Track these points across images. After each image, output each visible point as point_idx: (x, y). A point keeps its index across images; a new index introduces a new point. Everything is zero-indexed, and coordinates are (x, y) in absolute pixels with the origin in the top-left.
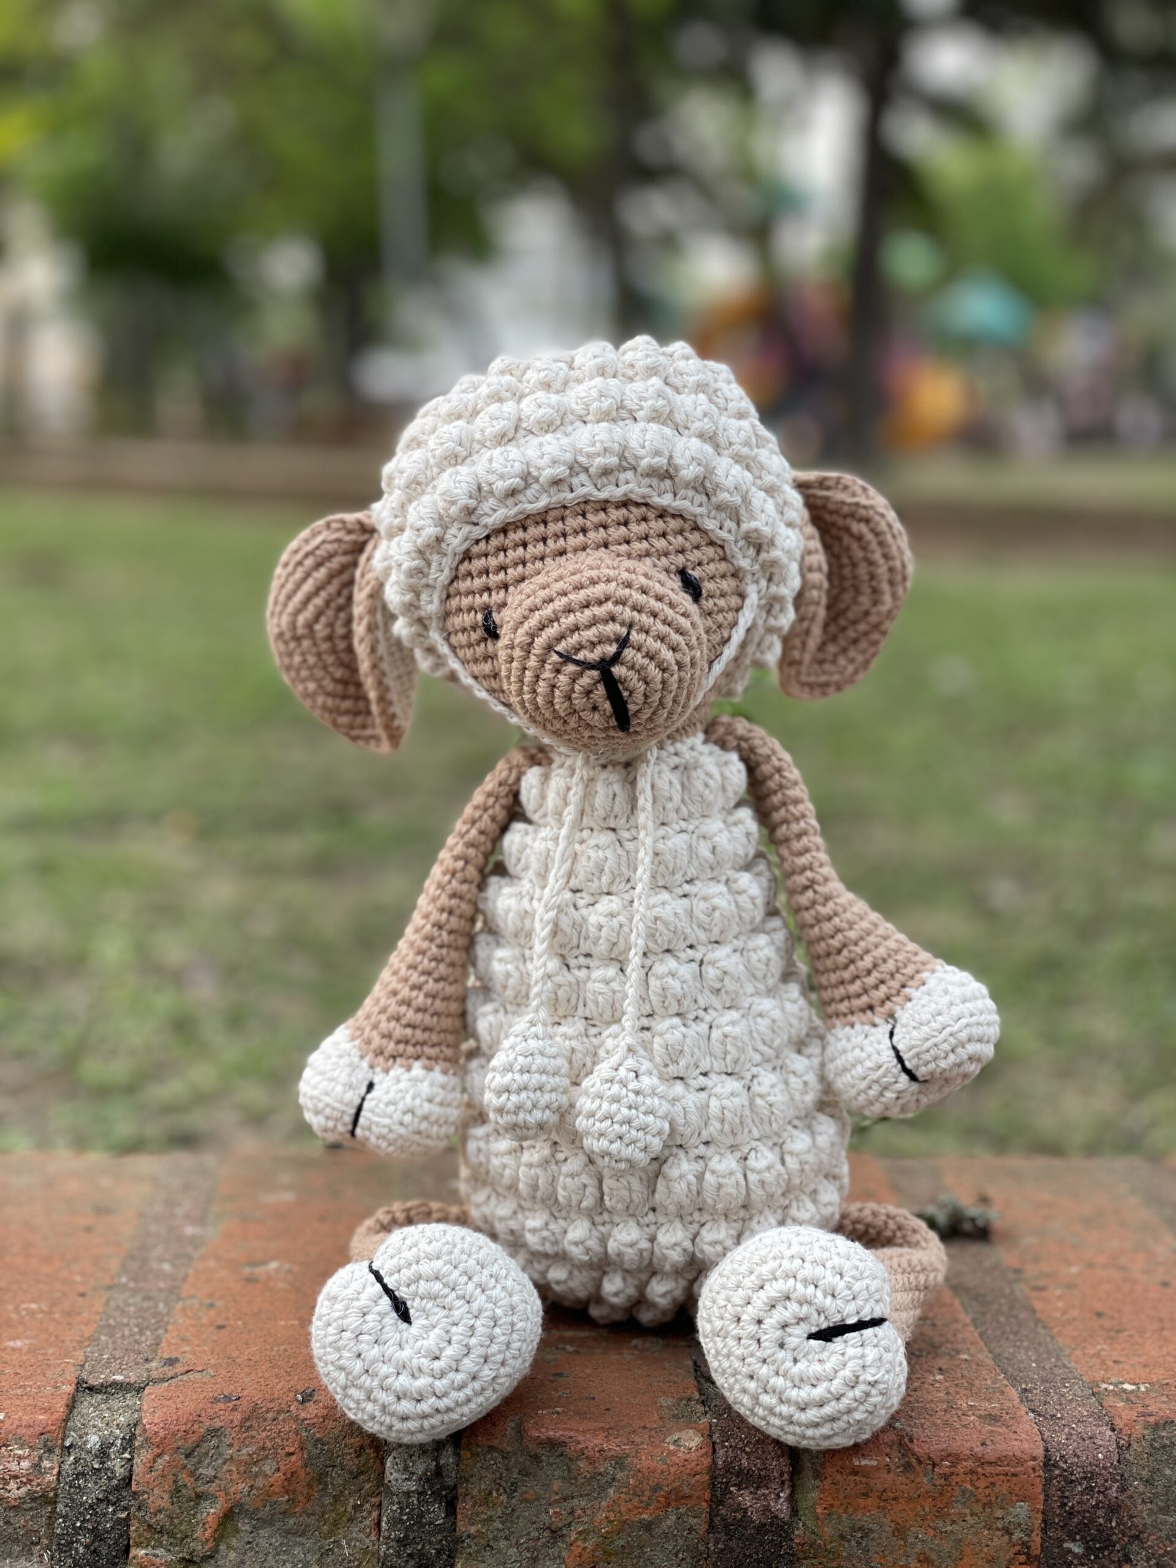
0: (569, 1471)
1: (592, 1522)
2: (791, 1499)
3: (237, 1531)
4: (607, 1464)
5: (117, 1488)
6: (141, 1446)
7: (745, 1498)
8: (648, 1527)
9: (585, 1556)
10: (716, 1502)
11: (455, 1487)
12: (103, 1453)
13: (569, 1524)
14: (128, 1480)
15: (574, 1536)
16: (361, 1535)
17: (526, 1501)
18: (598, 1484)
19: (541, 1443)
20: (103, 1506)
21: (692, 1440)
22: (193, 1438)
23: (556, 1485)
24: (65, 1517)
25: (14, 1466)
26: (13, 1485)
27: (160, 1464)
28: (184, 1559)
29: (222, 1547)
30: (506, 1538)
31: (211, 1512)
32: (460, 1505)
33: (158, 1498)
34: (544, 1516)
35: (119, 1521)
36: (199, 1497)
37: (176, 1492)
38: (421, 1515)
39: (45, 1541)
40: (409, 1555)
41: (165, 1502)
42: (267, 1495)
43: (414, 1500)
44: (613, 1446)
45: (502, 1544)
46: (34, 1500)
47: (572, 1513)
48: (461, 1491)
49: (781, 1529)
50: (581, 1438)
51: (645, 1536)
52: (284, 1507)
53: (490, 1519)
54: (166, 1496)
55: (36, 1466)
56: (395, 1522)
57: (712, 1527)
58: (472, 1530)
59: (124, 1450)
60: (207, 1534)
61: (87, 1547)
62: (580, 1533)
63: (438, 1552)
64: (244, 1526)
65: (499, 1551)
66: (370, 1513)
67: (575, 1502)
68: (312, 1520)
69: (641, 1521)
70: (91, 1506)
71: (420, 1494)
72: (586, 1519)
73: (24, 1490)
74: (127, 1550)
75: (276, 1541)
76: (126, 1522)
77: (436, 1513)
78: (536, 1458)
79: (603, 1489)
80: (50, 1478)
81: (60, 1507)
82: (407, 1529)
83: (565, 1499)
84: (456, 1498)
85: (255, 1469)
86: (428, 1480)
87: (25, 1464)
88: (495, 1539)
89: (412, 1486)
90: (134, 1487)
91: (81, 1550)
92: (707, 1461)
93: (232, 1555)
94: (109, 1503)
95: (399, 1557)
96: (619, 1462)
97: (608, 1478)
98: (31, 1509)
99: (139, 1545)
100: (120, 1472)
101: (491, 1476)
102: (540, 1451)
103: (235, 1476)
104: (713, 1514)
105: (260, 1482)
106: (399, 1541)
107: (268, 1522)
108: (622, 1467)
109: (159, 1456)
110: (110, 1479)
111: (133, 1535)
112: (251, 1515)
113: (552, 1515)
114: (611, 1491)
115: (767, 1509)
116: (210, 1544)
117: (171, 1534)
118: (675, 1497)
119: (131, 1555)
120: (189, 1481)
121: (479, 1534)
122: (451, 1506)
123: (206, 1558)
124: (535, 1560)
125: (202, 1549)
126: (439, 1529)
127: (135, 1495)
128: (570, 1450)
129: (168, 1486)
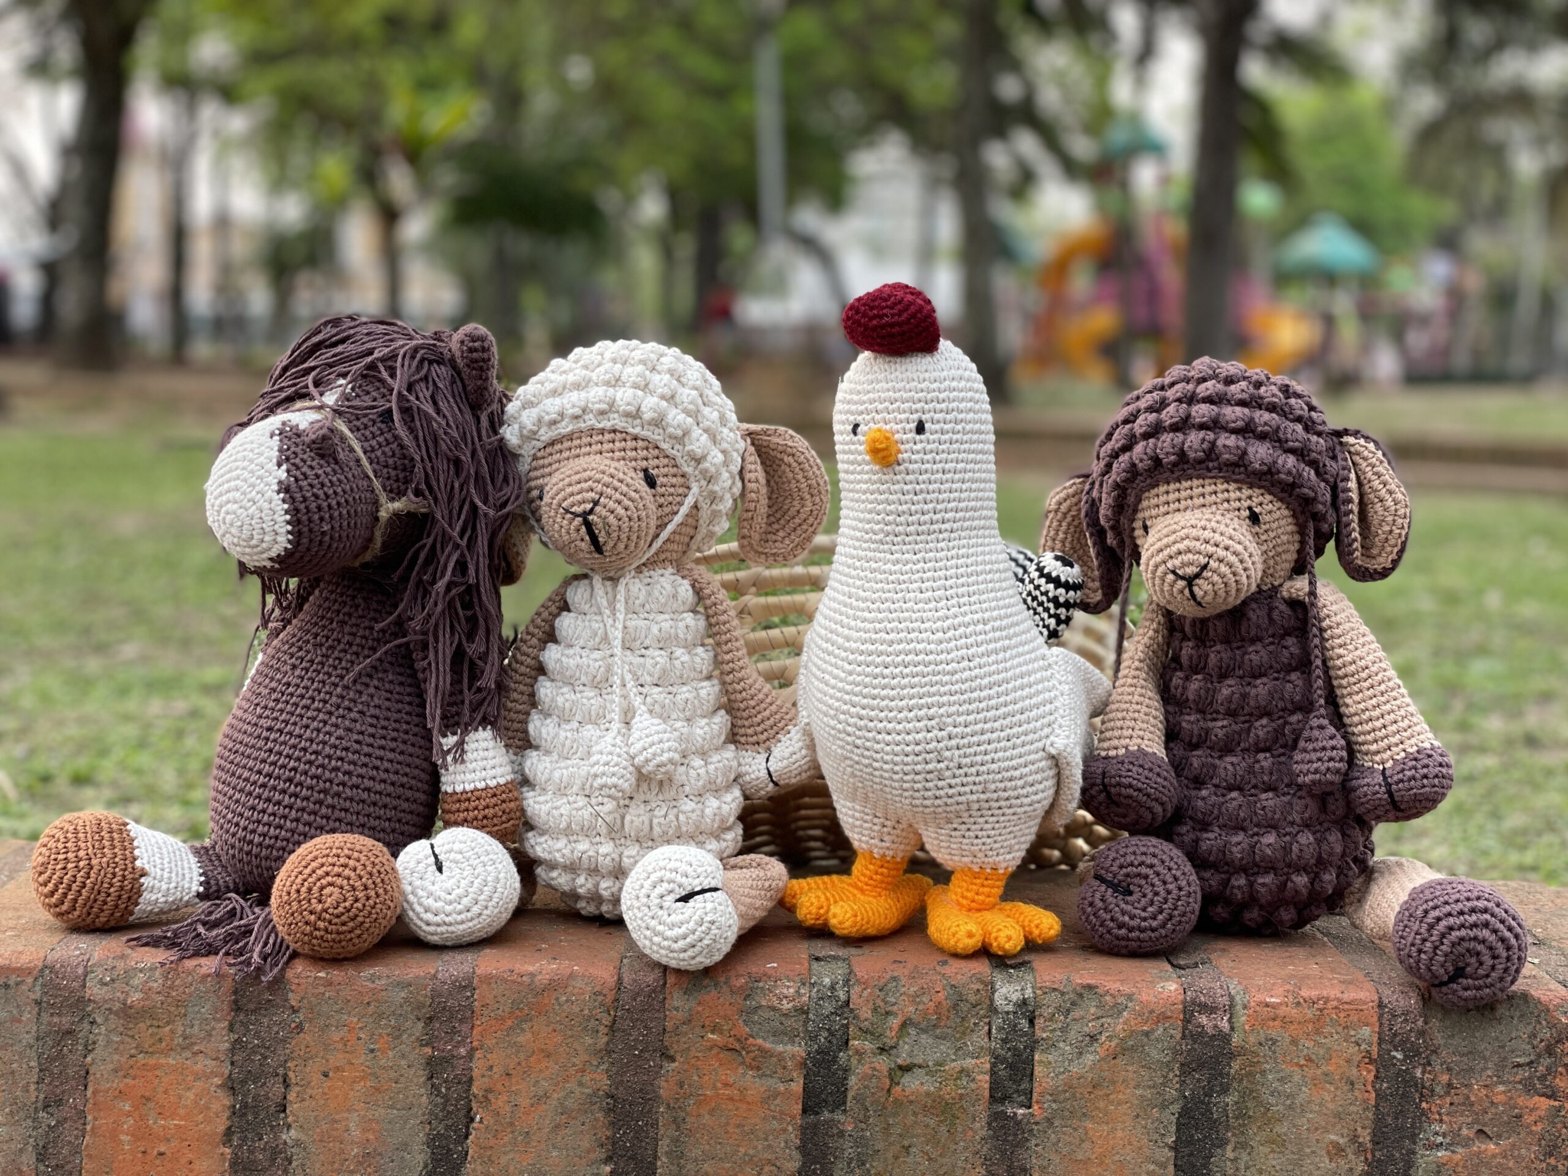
0: (1100, 1002)
1: (1114, 1031)
2: (1230, 1021)
3: (909, 1034)
4: (1122, 999)
5: (842, 1007)
6: (854, 984)
7: (1203, 1019)
8: (1147, 1034)
9: (1111, 1050)
10: (1187, 1021)
11: (1034, 1011)
12: (832, 988)
13: (1101, 1033)
14: (848, 1003)
15: (1104, 1039)
16: (979, 1039)
17: (1075, 1020)
18: (1117, 1010)
19: (1083, 987)
20: (833, 1016)
21: (1172, 986)
22: (883, 981)
23: (1093, 1010)
24: (813, 1021)
25: (785, 991)
26: (785, 1002)
27: (865, 993)
28: (880, 1047)
29: (901, 1042)
30: (1064, 1041)
31: (895, 1022)
32: (1036, 1021)
33: (865, 1013)
34: (1085, 1029)
35: (843, 1025)
36: (887, 1013)
37: (875, 1010)
38: (1015, 1026)
39: (802, 1035)
40: (1008, 1049)
41: (869, 1015)
42: (925, 1014)
43: (1011, 1016)
44: (1126, 989)
45: (1061, 1045)
46: (796, 1010)
47: (1102, 1026)
48: (1037, 1013)
49: (1225, 1038)
50: (1105, 986)
51: (1145, 1040)
52: (934, 1022)
53: (1054, 1030)
54: (870, 1012)
55: (797, 992)
56: (1000, 1029)
57: (1184, 1037)
58: (1044, 1036)
59: (844, 986)
60: (893, 1035)
61: (826, 1039)
62: (1107, 1037)
63: (1025, 1048)
64: (912, 1031)
65: (1060, 1048)
66: (983, 1026)
67: (1104, 1020)
68: (949, 1031)
69: (1142, 1031)
70: (827, 1016)
71: (1015, 1013)
72: (1110, 1030)
73: (791, 1005)
74: (847, 1043)
75: (930, 1041)
76: (847, 1026)
77: (1024, 1024)
78: (1081, 995)
79: (1120, 1013)
80: (805, 999)
81: (811, 1016)
82: (1008, 1033)
83: (1098, 1018)
84: (1035, 1017)
85: (918, 1000)
86: (1019, 1006)
87: (792, 990)
88: (1057, 1041)
89: (1010, 1008)
90: (852, 1007)
91: (822, 1040)
92: (1181, 997)
93: (907, 1047)
94: (837, 1014)
95: (1002, 1049)
96: (1130, 997)
97: (1123, 1006)
98: (794, 1016)
99: (854, 1039)
100: (842, 996)
101: (1054, 1005)
102: (1083, 991)
103: (907, 1003)
104: (1185, 1028)
105: (921, 1007)
106: (1002, 1040)
107: (924, 1031)
108: (1131, 1000)
109: (865, 990)
110: (837, 1001)
111: (851, 1033)
112: (916, 1025)
113: (1091, 1027)
114: (1125, 1014)
115: (1216, 1026)
116: (895, 1041)
117: (872, 1034)
118: (1163, 1017)
119: (850, 1045)
120: (882, 1004)
121: (1048, 1038)
122: (1032, 1022)
123: (892, 1048)
124: (1081, 1053)
125: (890, 1043)
126: (1026, 1034)
127: (852, 1011)
128: (1100, 991)
129: (871, 1006)
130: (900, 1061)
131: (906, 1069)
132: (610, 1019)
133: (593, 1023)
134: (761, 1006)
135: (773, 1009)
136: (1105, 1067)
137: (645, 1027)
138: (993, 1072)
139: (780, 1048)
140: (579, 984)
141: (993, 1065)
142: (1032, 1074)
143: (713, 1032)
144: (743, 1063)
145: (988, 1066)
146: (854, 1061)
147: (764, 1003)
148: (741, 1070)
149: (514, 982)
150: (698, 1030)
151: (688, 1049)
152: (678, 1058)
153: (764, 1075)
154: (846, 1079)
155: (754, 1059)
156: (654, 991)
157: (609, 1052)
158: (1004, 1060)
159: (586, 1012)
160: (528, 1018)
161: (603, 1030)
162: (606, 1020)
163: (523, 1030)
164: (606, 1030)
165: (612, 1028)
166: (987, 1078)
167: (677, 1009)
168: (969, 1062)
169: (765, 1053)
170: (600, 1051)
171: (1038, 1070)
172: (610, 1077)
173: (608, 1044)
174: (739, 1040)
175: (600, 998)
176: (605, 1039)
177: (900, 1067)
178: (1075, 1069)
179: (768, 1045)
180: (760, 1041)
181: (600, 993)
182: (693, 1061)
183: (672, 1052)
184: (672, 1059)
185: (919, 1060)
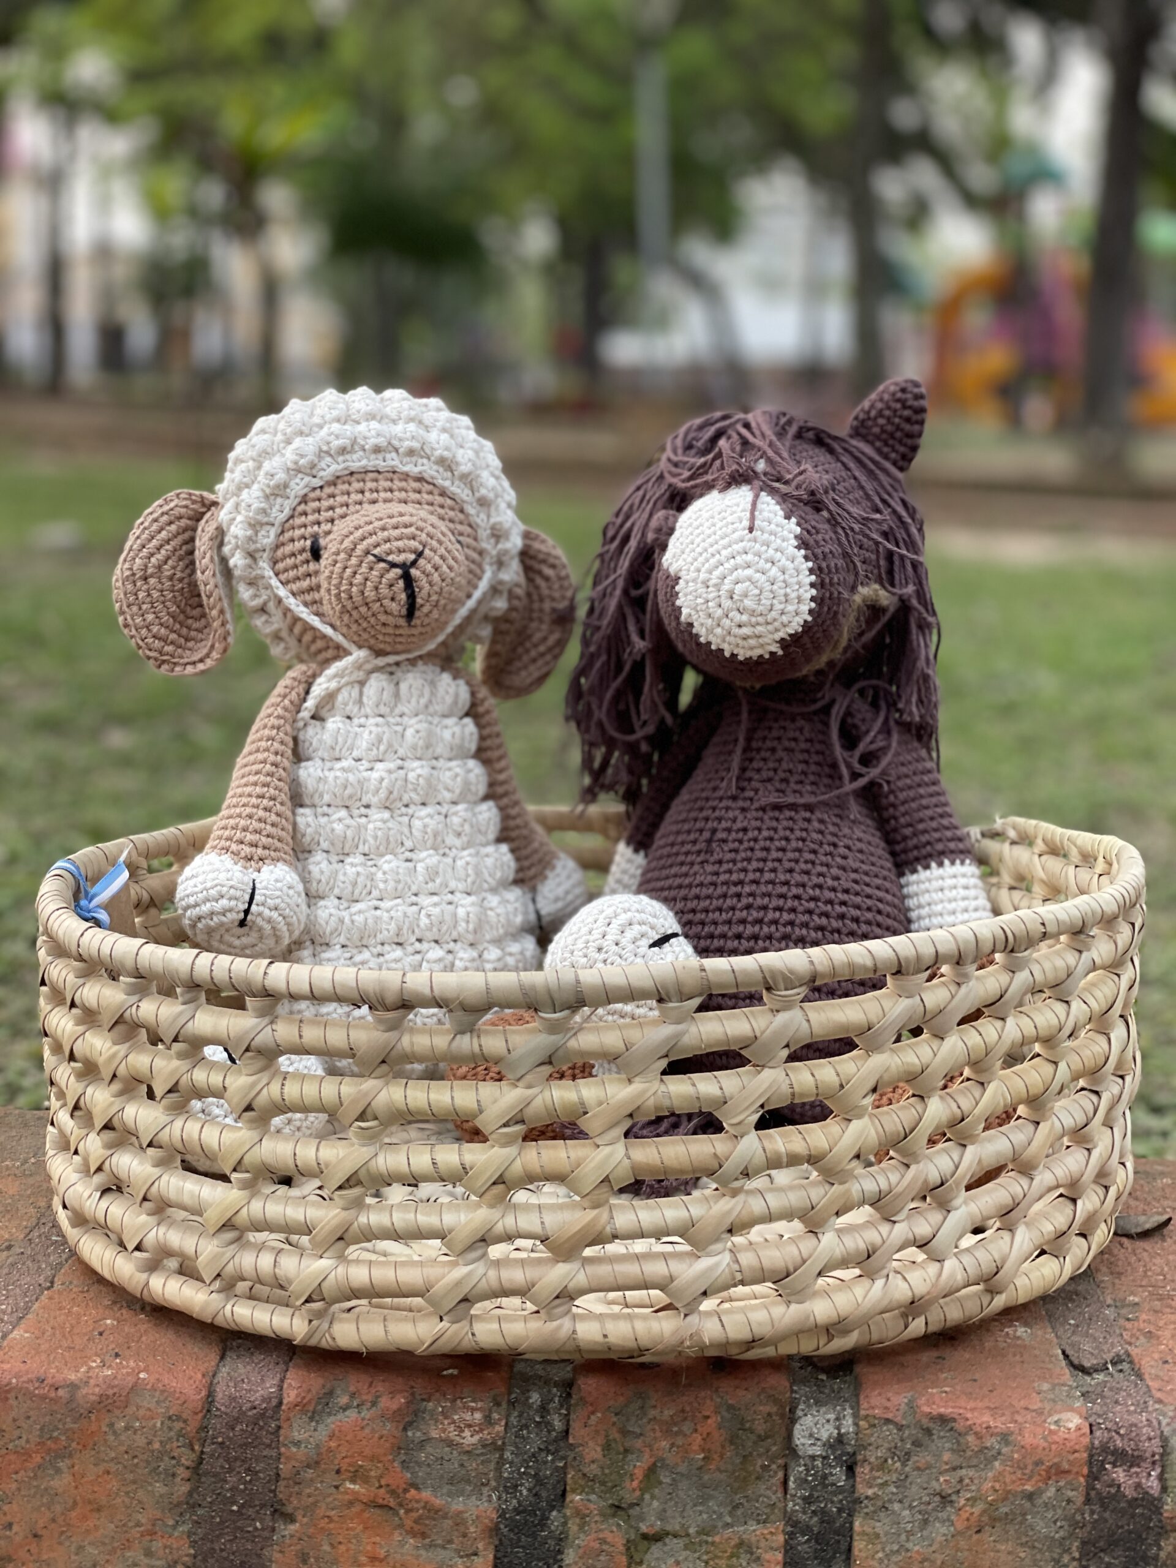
0: (958, 1442)
1: (979, 1490)
2: (1161, 1478)
3: (661, 1483)
4: (993, 1440)
5: (556, 1441)
6: (577, 1405)
7: (1119, 1474)
8: (1030, 1497)
9: (973, 1519)
10: (1093, 1476)
11: (854, 1454)
12: (543, 1409)
13: (958, 1492)
14: (565, 1434)
15: (962, 1502)
16: (769, 1493)
17: (918, 1469)
18: (985, 1457)
19: (933, 1418)
20: (543, 1454)
21: (1073, 1421)
22: (621, 1400)
23: (946, 1456)
24: (511, 1463)
25: (468, 1415)
26: (467, 1433)
27: (594, 1420)
28: (613, 1505)
29: (647, 1496)
30: (900, 1501)
31: (638, 1465)
32: (858, 1470)
33: (592, 1451)
34: (934, 1484)
35: (557, 1469)
36: (627, 1451)
37: (607, 1446)
38: (825, 1477)
39: (493, 1483)
40: (814, 1512)
41: (597, 1454)
42: (686, 1452)
43: (818, 1463)
44: (999, 1424)
45: (896, 1506)
46: (484, 1446)
47: (961, 1481)
48: (859, 1457)
49: (1153, 1505)
50: (969, 1415)
51: (1028, 1505)
52: (701, 1463)
53: (885, 1484)
54: (599, 1449)
55: (488, 1416)
56: (802, 1482)
57: (1088, 1501)
58: (870, 1492)
59: (562, 1406)
60: (635, 1484)
61: (529, 1490)
62: (968, 1500)
63: (840, 1510)
64: (666, 1479)
65: (894, 1512)
66: (776, 1473)
67: (963, 1472)
68: (723, 1476)
69: (1023, 1491)
70: (534, 1455)
71: (824, 1458)
72: (973, 1488)
73: (477, 1438)
74: (564, 1495)
75: (694, 1492)
76: (563, 1471)
77: (838, 1475)
78: (928, 1432)
79: (989, 1461)
80: (499, 1427)
81: (508, 1455)
82: (813, 1488)
83: (954, 1469)
84: (855, 1463)
85: (675, 1429)
86: (831, 1446)
87: (478, 1414)
88: (890, 1501)
89: (818, 1451)
90: (571, 1441)
91: (525, 1492)
92: (1086, 1440)
93: (655, 1504)
94: (548, 1452)
95: (804, 1513)
96: (1005, 1438)
97: (994, 1452)
98: (482, 1454)
99: (574, 1491)
100: (558, 1425)
101: (886, 1445)
102: (931, 1425)
103: (658, 1434)
104: (1090, 1487)
105: (680, 1441)
106: (804, 1498)
107: (684, 1477)
108: (1007, 1443)
109: (593, 1413)
110: (549, 1432)
111: (569, 1481)
112: (672, 1469)
113: (943, 1482)
114: (997, 1464)
115: (1138, 1485)
116: (638, 1493)
117: (602, 1483)
118: (1057, 1471)
119: (568, 1500)
120: (618, 1436)
121: (876, 1496)
122: (851, 1470)
123: (632, 1505)
124: (926, 1522)
125: (629, 1498)
126: (841, 1490)
127: (572, 1447)
128: (960, 1426)
129: (601, 1440)
130: (644, 1528)
131: (656, 1538)
132: (193, 1456)
133: (166, 1463)
134: (430, 1439)
135: (450, 1443)
136: (963, 1544)
137: (248, 1470)
138: (788, 1548)
139: (457, 1505)
140: (147, 1402)
141: (791, 1535)
142: (849, 1550)
143: (353, 1481)
144: (401, 1526)
145: (781, 1538)
146: (573, 1527)
147: (434, 1434)
148: (397, 1536)
149: (43, 1398)
150: (331, 1479)
151: (315, 1504)
152: (299, 1518)
153: (432, 1546)
154: (560, 1552)
155: (416, 1522)
156: (262, 1415)
157: (194, 1506)
158: (806, 1529)
159: (157, 1446)
160: (65, 1453)
161: (182, 1473)
162: (188, 1458)
163: (58, 1471)
164: (186, 1474)
165: (197, 1470)
166: (779, 1556)
167: (297, 1444)
168: (752, 1530)
169: (434, 1513)
170: (178, 1505)
171: (859, 1545)
172: (193, 1544)
173: (190, 1494)
174: (393, 1492)
175: (178, 1425)
176: (185, 1488)
177: (645, 1537)
178: (916, 1547)
179: (438, 1502)
180: (426, 1494)
181: (179, 1418)
182: (323, 1523)
183: (289, 1509)
184: (290, 1518)
185: (674, 1525)
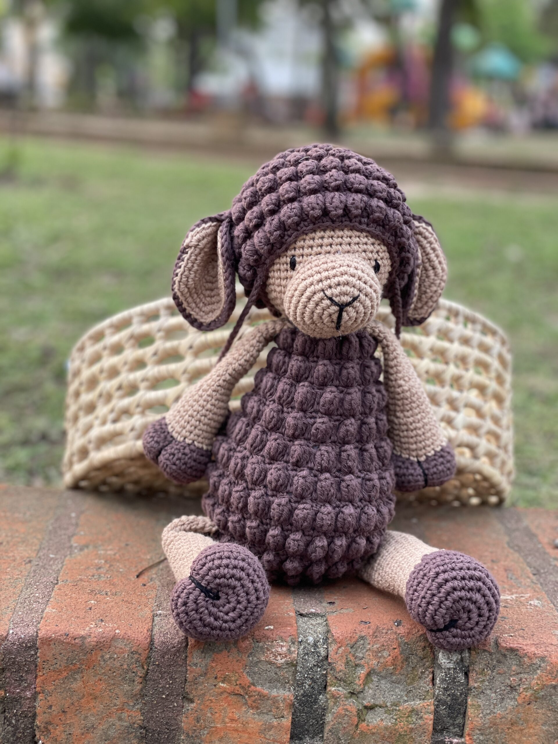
0: (520, 662)
1: (530, 684)
3: (372, 681)
4: (537, 660)
5: (322, 661)
6: (331, 643)
8: (554, 687)
9: (527, 698)
11: (468, 666)
12: (315, 645)
13: (519, 685)
14: (327, 657)
15: (521, 690)
16: (425, 685)
17: (499, 674)
18: (533, 668)
19: (507, 649)
20: (316, 668)
22: (354, 640)
23: (514, 668)
24: (300, 672)
25: (279, 650)
26: (279, 658)
27: (340, 651)
28: (350, 692)
29: (366, 688)
30: (490, 689)
31: (362, 672)
32: (470, 674)
33: (340, 666)
34: (507, 681)
35: (323, 675)
36: (357, 665)
37: (347, 663)
38: (455, 678)
39: (291, 682)
40: (449, 695)
41: (342, 667)
42: (385, 665)
43: (452, 671)
44: (539, 652)
45: (488, 692)
46: (287, 664)
47: (521, 680)
48: (471, 668)
50: (525, 648)
51: (553, 691)
52: (391, 671)
53: (484, 681)
54: (343, 665)
55: (289, 650)
56: (443, 681)
58: (476, 685)
59: (324, 644)
60: (361, 682)
61: (309, 685)
62: (524, 689)
63: (461, 694)
64: (375, 679)
65: (487, 695)
66: (428, 675)
67: (522, 675)
68: (403, 677)
69: (551, 685)
70: (311, 668)
71: (454, 669)
72: (527, 683)
73: (283, 660)
74: (325, 687)
75: (388, 685)
76: (326, 676)
77: (461, 677)
78: (505, 656)
79: (535, 670)
80: (294, 655)
81: (298, 668)
82: (448, 684)
83: (518, 674)
84: (469, 671)
85: (380, 655)
86: (458, 663)
87: (284, 649)
88: (485, 689)
89: (451, 666)
90: (330, 661)
91: (307, 687)
93: (371, 691)
94: (318, 666)
95: (444, 695)
96: (543, 659)
97: (538, 666)
98: (286, 668)
99: (331, 685)
100: (323, 653)
101: (484, 662)
102: (506, 653)
103: (371, 657)
105: (382, 660)
106: (444, 688)
107: (384, 678)
108: (544, 661)
109: (340, 647)
110: (318, 656)
111: (329, 681)
112: (378, 674)
113: (513, 680)
114: (539, 671)
116: (362, 686)
117: (345, 682)
119: (328, 690)
120: (352, 659)
121: (479, 687)
122: (466, 675)
123: (360, 692)
124: (503, 699)
125: (358, 688)
126: (462, 684)
127: (330, 664)
128: (521, 653)
129: (344, 660)
130: (365, 703)
131: (370, 708)
132: (144, 671)
133: (130, 675)
134: (260, 661)
135: (270, 663)
136: (521, 710)
137: (171, 678)
138: (436, 712)
139: (274, 692)
140: (120, 644)
141: (437, 706)
142: (465, 713)
143: (223, 682)
144: (246, 704)
145: (432, 708)
146: (331, 703)
147: (263, 659)
148: (244, 709)
149: (68, 643)
150: (212, 681)
151: (204, 694)
152: (196, 701)
153: (262, 713)
154: (324, 715)
155: (254, 702)
156: (178, 651)
157: (143, 696)
158: (445, 703)
159: (125, 666)
160: (79, 671)
161: (138, 680)
162: (141, 673)
163: (75, 679)
164: (140, 680)
165: (145, 678)
166: (432, 717)
167: (196, 665)
168: (418, 704)
169: (262, 697)
170: (136, 695)
171: (470, 711)
172: (143, 714)
173: (141, 690)
174: (243, 688)
175: (136, 656)
176: (139, 687)
177: (366, 707)
178: (498, 711)
179: (266, 691)
180: (259, 688)
181: (137, 652)
182: (208, 703)
183: (191, 696)
184: (192, 701)
185: (380, 702)
